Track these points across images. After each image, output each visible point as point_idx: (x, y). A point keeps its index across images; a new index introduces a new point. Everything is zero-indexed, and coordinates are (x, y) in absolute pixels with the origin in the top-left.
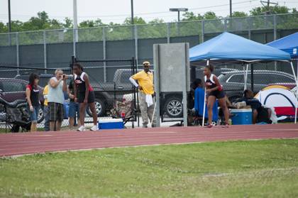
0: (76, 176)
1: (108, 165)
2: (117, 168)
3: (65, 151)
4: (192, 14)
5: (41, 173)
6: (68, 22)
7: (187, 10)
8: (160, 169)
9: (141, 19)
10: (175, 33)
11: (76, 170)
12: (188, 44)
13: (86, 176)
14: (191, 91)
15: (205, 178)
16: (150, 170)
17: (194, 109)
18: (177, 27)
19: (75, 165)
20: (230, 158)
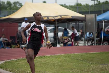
0: (53, 65)
1: (65, 61)
2: (69, 62)
3: (50, 55)
4: (99, 2)
5: (41, 64)
8: (84, 62)
9: (80, 4)
10: (92, 10)
11: (53, 63)
13: (57, 65)
15: (101, 66)
19: (53, 61)
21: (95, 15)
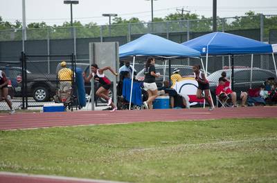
0: (25, 150)
1: (51, 141)
2: (59, 143)
3: (16, 130)
4: (120, 18)
6: (18, 24)
7: (116, 15)
8: (94, 145)
9: (79, 22)
10: (106, 34)
11: (25, 145)
12: (118, 43)
13: (33, 151)
14: (120, 81)
15: (131, 152)
16: (86, 146)
17: (122, 96)
18: (108, 29)
19: (24, 141)
20: (152, 136)
21: (114, 43)
